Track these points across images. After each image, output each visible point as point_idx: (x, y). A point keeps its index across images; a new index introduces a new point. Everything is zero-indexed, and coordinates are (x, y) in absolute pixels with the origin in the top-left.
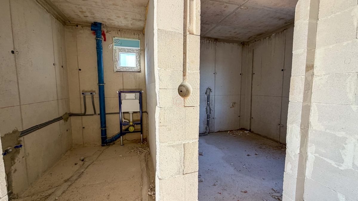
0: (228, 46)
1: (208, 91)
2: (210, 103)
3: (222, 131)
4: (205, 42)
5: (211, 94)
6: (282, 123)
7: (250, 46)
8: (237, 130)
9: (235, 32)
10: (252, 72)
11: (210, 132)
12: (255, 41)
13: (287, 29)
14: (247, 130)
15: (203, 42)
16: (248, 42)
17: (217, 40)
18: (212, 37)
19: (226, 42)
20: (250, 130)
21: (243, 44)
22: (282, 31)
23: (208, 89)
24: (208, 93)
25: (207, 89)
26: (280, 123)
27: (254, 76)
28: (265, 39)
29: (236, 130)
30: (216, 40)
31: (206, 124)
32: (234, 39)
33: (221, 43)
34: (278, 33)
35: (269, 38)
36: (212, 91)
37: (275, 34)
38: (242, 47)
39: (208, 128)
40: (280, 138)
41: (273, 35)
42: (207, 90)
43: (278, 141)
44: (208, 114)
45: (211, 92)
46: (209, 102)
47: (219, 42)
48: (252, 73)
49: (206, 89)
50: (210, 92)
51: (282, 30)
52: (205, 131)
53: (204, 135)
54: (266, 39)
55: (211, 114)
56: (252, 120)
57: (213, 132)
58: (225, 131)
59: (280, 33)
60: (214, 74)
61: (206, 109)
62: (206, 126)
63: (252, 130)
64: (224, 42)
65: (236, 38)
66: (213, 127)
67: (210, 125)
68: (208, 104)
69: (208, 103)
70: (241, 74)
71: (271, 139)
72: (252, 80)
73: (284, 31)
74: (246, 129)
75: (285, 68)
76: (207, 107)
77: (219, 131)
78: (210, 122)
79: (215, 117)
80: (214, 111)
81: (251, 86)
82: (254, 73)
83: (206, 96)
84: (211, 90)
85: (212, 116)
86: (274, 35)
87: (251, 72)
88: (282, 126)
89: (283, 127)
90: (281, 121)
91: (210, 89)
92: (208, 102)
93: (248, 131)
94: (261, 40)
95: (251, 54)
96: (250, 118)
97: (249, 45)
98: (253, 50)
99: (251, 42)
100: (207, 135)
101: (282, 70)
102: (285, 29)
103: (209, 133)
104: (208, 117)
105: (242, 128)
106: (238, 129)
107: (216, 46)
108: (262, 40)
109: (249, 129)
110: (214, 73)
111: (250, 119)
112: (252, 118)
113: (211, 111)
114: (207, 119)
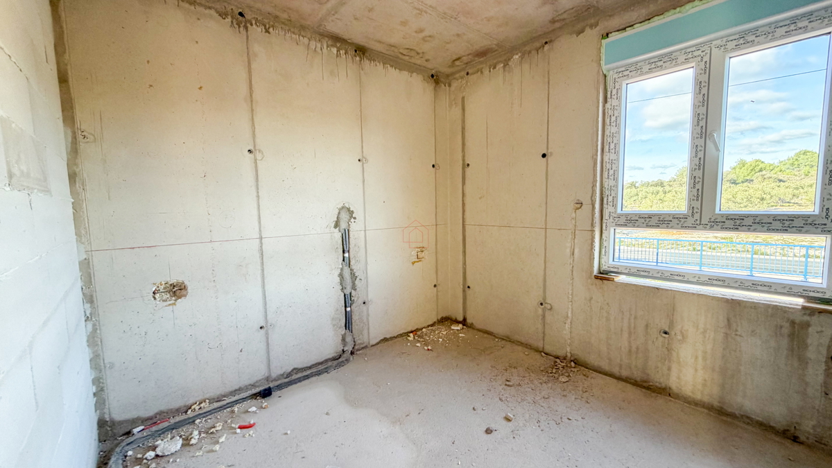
0: (395, 76)
1: (344, 216)
2: (351, 257)
3: (392, 338)
4: (325, 50)
5: (353, 227)
6: (548, 301)
7: (453, 88)
8: (432, 325)
9: (421, 31)
10: (464, 160)
11: (356, 347)
12: (468, 74)
13: (551, 41)
14: (458, 322)
15: (318, 49)
16: (448, 76)
17: (364, 54)
18: (345, 37)
19: (392, 66)
20: (464, 322)
21: (435, 79)
22: (540, 48)
23: (344, 210)
24: (343, 225)
25: (340, 210)
26: (544, 298)
27: (468, 170)
28: (495, 68)
29: (429, 326)
30: (361, 51)
31: (343, 325)
32: (413, 60)
33: (378, 64)
34: (530, 52)
35: (504, 66)
36: (355, 218)
37: (519, 54)
38: (435, 89)
39: (349, 339)
40: (544, 340)
41: (514, 57)
42: (339, 213)
43: (541, 350)
44: (347, 292)
45: (352, 220)
46: (349, 251)
47: (370, 60)
48: (463, 164)
49: (337, 211)
50: (350, 220)
51: (537, 44)
52: (340, 348)
53: (340, 365)
54: (497, 68)
55: (355, 290)
56: (469, 292)
57: (366, 347)
58: (401, 335)
59: (534, 52)
60: (360, 163)
61: (341, 276)
62: (343, 333)
63: (469, 321)
64: (384, 64)
65: (418, 54)
66: (365, 332)
67: (355, 327)
68: (347, 260)
69: (346, 255)
70: (433, 166)
71: (521, 344)
72: (464, 183)
73: (544, 47)
74: (454, 318)
75: (549, 151)
76: (342, 269)
77: (385, 340)
78: (355, 318)
79: (369, 298)
80: (367, 277)
81: (463, 201)
82: (468, 165)
83: (337, 235)
84: (352, 212)
85: (358, 297)
86: (517, 57)
87: (461, 162)
88: (549, 307)
89: (551, 309)
90: (545, 296)
91: (349, 209)
92: (344, 252)
93: (461, 326)
94: (482, 72)
95: (457, 111)
96: (462, 287)
97: (450, 85)
98: (463, 98)
99: (457, 75)
100: (347, 360)
101: (544, 156)
102: (546, 43)
103: (352, 353)
104: (348, 301)
105: (444, 316)
106: (435, 322)
107: (362, 72)
108: (486, 72)
109: (461, 319)
110: (360, 158)
111: (464, 291)
112: (469, 287)
113: (357, 282)
114: (346, 307)
